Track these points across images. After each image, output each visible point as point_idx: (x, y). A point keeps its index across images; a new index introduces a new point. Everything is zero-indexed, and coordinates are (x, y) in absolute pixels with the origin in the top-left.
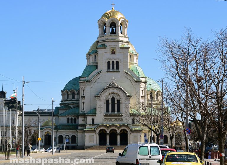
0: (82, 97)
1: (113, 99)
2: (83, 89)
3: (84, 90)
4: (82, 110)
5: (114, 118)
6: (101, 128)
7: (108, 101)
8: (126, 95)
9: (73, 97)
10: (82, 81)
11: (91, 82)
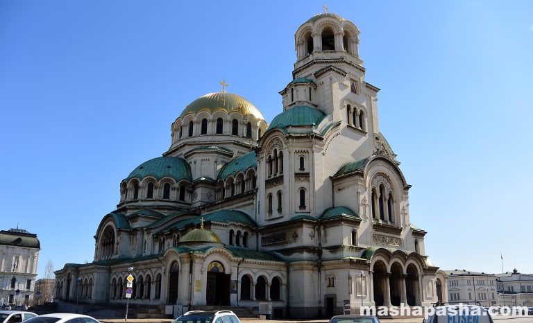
0: (296, 174)
1: (382, 188)
3: (302, 160)
4: (298, 210)
5: (388, 234)
6: (376, 258)
7: (374, 190)
8: (404, 184)
9: (166, 195)
10: (299, 135)
11: (324, 141)
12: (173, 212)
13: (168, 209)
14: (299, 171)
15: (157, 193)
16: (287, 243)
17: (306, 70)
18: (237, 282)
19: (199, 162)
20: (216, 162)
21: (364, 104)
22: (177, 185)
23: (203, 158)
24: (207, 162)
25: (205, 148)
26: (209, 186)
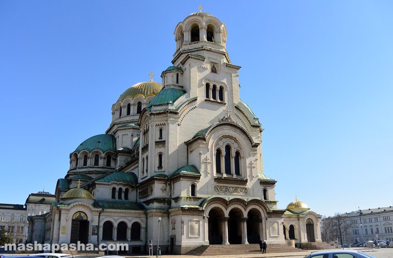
0: (156, 142)
1: (228, 148)
2: (159, 127)
3: (161, 130)
4: (157, 170)
5: (232, 185)
6: (213, 206)
7: (219, 152)
8: (252, 143)
9: (96, 163)
10: (158, 112)
11: (179, 114)
12: (100, 175)
13: (96, 173)
14: (158, 140)
15: (90, 162)
16: (148, 196)
17: (178, 60)
18: (98, 227)
19: (120, 137)
20: (132, 135)
21: (225, 81)
22: (103, 155)
23: (124, 133)
24: (126, 136)
25: (125, 126)
26: (125, 154)
